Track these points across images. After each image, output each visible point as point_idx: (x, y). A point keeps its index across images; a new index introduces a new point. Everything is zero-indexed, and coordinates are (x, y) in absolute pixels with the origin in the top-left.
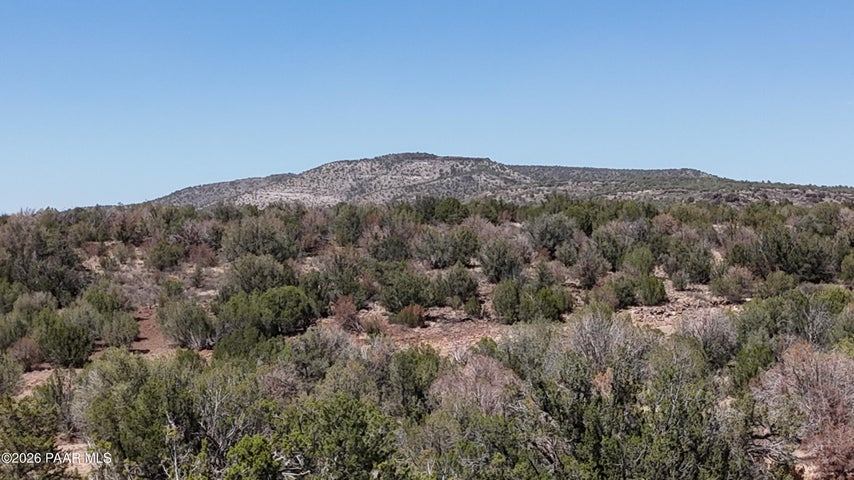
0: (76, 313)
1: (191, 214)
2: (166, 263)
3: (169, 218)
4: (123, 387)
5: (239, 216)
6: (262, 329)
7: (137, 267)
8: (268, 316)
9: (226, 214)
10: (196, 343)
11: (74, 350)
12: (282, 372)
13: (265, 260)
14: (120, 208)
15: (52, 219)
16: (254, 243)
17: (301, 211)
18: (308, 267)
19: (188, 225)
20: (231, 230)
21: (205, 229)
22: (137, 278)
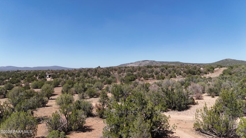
0: (110, 78)
1: (122, 67)
2: (119, 73)
3: (120, 68)
4: (115, 88)
5: (127, 68)
6: (130, 80)
7: (116, 73)
8: (130, 79)
9: (126, 67)
10: (123, 82)
11: (110, 83)
12: (132, 86)
13: (130, 73)
14: (114, 67)
15: (107, 68)
16: (129, 71)
17: (134, 67)
18: (135, 73)
19: (122, 69)
20: (126, 69)
21: (123, 69)
22: (116, 75)
